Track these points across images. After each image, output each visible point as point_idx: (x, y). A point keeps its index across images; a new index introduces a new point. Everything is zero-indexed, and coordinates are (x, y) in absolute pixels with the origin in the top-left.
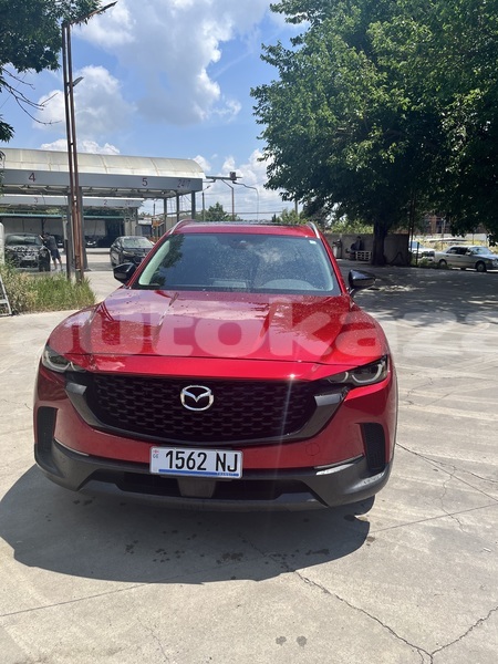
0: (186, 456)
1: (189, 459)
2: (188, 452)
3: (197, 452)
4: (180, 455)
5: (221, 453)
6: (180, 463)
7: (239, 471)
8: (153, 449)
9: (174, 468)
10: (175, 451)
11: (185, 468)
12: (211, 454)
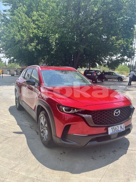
0: (115, 128)
1: (116, 128)
2: (115, 127)
3: (117, 126)
4: (114, 128)
5: (121, 125)
6: (114, 130)
7: (124, 129)
8: (109, 128)
9: (113, 132)
10: (113, 127)
11: (115, 131)
12: (119, 126)
